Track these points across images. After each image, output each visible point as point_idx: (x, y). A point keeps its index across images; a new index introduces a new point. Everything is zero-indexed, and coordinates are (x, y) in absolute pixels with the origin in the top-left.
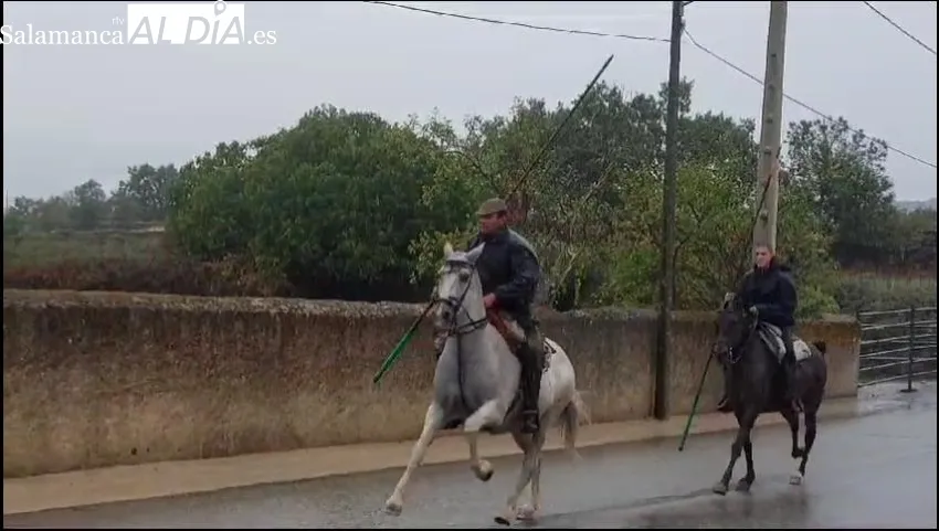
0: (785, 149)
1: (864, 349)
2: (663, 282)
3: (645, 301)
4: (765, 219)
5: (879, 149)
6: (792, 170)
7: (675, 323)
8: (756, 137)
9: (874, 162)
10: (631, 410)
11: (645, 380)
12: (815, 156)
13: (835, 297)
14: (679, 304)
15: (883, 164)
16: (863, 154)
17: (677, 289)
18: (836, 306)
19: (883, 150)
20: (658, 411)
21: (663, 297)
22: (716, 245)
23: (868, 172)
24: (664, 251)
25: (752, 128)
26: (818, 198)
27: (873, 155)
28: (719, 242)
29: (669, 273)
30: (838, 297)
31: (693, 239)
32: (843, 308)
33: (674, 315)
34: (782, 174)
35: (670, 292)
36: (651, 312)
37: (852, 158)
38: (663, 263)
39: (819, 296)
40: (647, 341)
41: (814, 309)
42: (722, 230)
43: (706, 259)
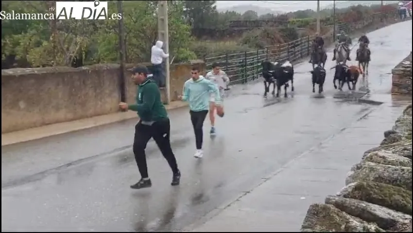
2: (121, 51)
3: (114, 60)
4: (163, 20)
10: (111, 109)
11: (116, 95)
13: (195, 52)
14: (129, 60)
17: (128, 54)
18: (196, 57)
21: (121, 58)
22: (143, 33)
24: (120, 38)
26: (185, 9)
28: (144, 32)
29: (123, 47)
30: (196, 52)
31: (133, 31)
32: (198, 58)
33: (127, 65)
35: (124, 55)
36: (116, 65)
38: (120, 43)
39: (189, 52)
40: (116, 78)
41: (186, 59)
42: (145, 26)
43: (140, 40)
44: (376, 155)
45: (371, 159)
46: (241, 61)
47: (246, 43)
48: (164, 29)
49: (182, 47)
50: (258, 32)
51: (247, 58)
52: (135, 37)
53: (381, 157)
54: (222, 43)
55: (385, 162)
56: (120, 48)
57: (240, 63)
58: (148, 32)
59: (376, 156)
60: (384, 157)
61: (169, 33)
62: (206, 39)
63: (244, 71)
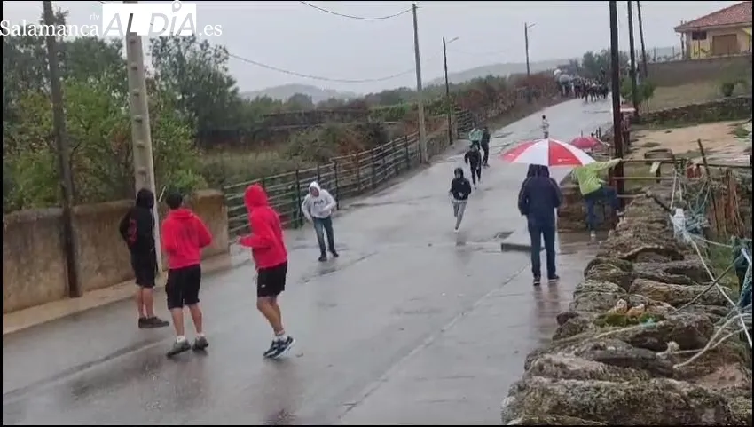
0: (148, 61)
1: (231, 215)
2: (63, 183)
3: (50, 200)
4: (140, 121)
5: (222, 54)
6: (157, 77)
7: (78, 216)
8: (124, 53)
9: (220, 65)
10: (50, 293)
11: (58, 268)
12: (173, 65)
13: (204, 175)
14: (79, 200)
15: (226, 66)
16: (210, 59)
17: (76, 187)
18: (206, 185)
19: (225, 55)
20: (73, 290)
21: (65, 196)
22: (102, 147)
23: (216, 74)
24: (61, 158)
25: (120, 46)
26: (180, 97)
27: (218, 60)
28: (103, 144)
29: (67, 175)
30: (207, 176)
31: (83, 144)
32: (211, 187)
33: (76, 209)
34: (148, 81)
35: (70, 191)
36: (55, 211)
37: (201, 62)
38: (62, 167)
39: (191, 177)
40: (56, 235)
41: (188, 189)
42: (106, 134)
43: (97, 159)
44: (549, 361)
45: (540, 370)
46: (290, 187)
47: (296, 155)
48: (143, 137)
49: (180, 169)
50: (316, 134)
51: (301, 181)
52: (87, 155)
53: (556, 365)
54: (251, 157)
55: (564, 373)
56: (61, 176)
57: (287, 191)
58: (114, 146)
59: (548, 364)
60: (562, 366)
61: (154, 144)
62: (222, 151)
63: (297, 206)
